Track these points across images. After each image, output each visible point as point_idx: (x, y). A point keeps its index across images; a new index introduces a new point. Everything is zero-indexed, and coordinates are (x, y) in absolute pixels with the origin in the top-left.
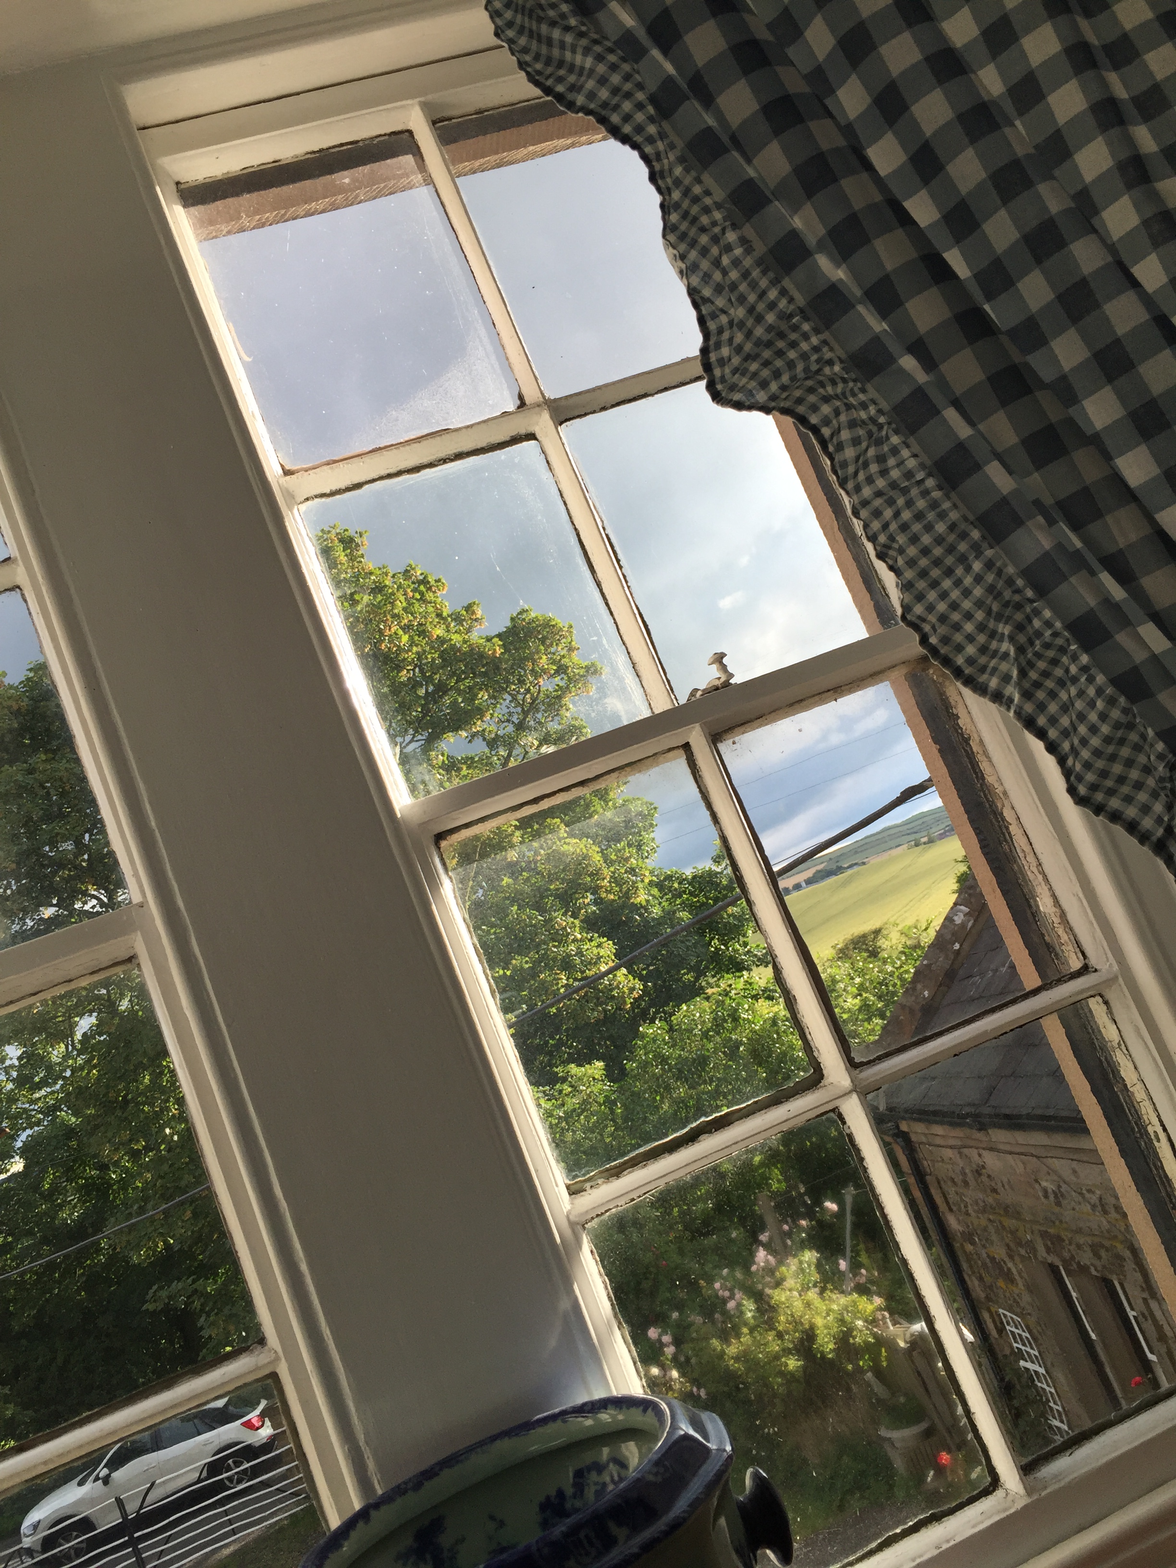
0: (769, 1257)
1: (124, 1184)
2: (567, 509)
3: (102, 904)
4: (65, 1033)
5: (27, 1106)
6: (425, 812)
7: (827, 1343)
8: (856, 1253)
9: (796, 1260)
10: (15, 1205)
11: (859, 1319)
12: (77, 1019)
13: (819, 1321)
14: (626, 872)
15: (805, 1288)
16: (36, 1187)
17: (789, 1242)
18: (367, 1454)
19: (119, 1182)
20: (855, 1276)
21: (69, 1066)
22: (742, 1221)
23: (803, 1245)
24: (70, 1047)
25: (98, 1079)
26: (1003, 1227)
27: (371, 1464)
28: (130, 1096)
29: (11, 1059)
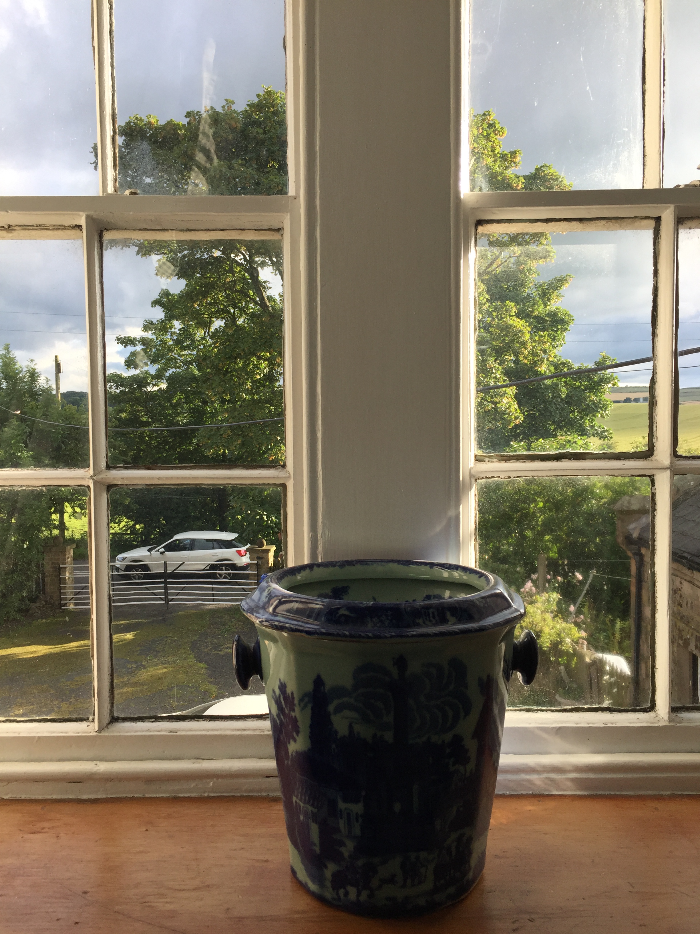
0: (533, 588)
1: (213, 415)
2: (644, 32)
3: (245, 259)
4: (206, 325)
5: (177, 356)
6: (477, 201)
7: (547, 642)
8: (582, 605)
9: (547, 595)
10: (157, 404)
11: (569, 638)
12: (214, 319)
13: (547, 630)
14: (541, 350)
15: (546, 611)
16: (170, 399)
17: (547, 585)
18: (320, 542)
19: (210, 413)
20: (576, 617)
21: (203, 344)
22: (526, 564)
23: (554, 589)
24: (207, 334)
25: (216, 355)
26: (676, 626)
27: (320, 548)
28: (229, 370)
29: (175, 329)
